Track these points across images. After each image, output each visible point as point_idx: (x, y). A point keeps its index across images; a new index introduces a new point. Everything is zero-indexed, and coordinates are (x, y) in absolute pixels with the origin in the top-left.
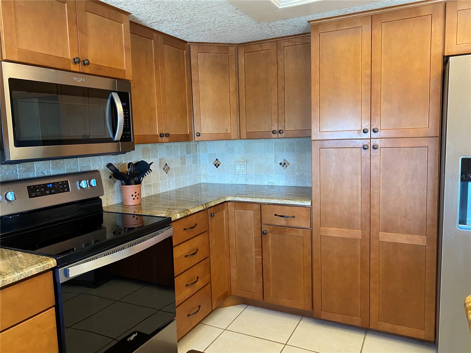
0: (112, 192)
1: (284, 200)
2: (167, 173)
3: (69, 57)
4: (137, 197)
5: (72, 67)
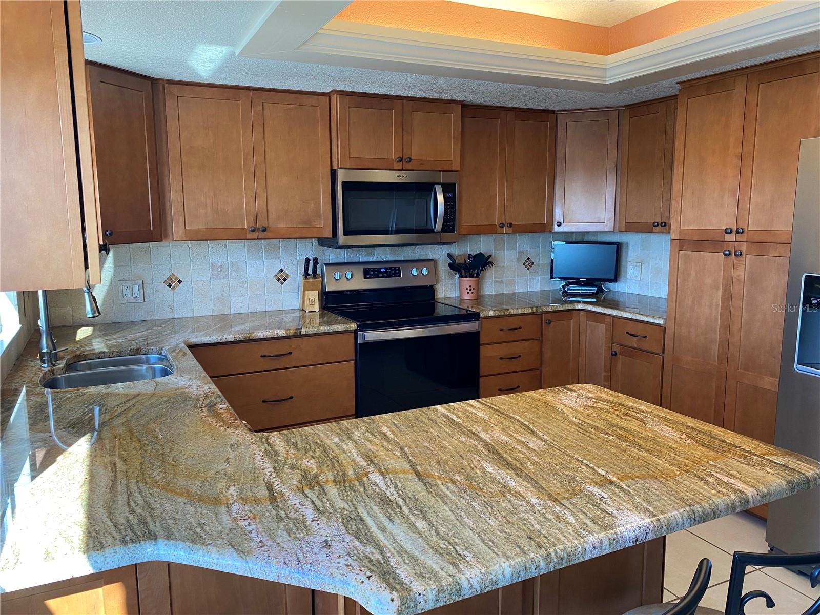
0: (452, 284)
1: (637, 315)
2: (528, 269)
3: (393, 156)
4: (472, 291)
5: (396, 166)
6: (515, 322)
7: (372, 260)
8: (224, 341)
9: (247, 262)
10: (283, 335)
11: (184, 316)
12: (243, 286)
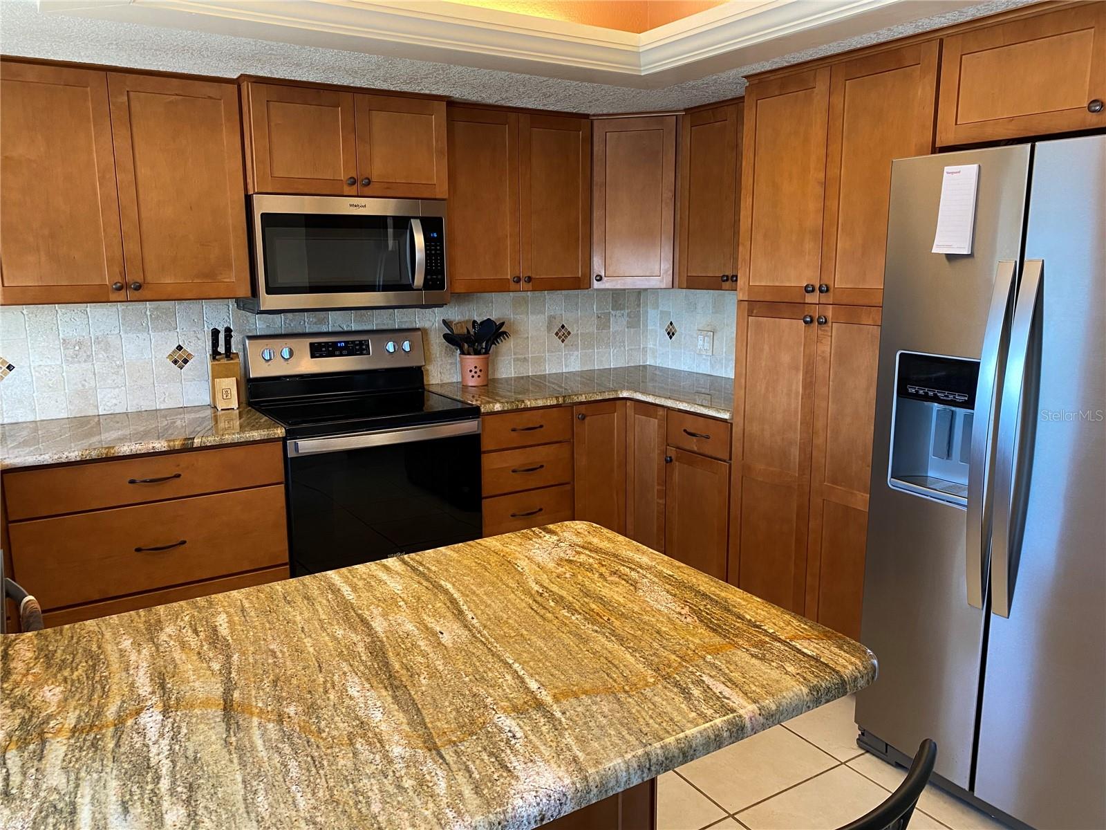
0: (451, 363)
2: (563, 341)
3: (342, 176)
4: (479, 373)
5: (347, 190)
6: (535, 419)
7: (325, 330)
8: (63, 460)
9: (122, 336)
10: (164, 449)
11: (20, 421)
12: (117, 373)
